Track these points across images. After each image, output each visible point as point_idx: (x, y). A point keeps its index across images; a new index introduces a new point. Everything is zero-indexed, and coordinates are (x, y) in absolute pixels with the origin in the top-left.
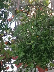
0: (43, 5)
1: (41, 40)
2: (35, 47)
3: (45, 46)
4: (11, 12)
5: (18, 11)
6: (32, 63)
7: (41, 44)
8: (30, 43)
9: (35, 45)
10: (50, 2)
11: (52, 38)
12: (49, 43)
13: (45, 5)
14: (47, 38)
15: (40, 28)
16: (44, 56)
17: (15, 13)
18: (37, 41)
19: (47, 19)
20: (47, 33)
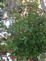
0: (34, 6)
1: (32, 36)
2: (27, 42)
3: (36, 41)
4: (6, 12)
5: (12, 11)
6: (24, 56)
7: (32, 39)
8: (23, 39)
9: (27, 40)
10: (40, 3)
11: (42, 34)
12: (39, 38)
13: (35, 6)
14: (37, 34)
15: (31, 26)
16: (35, 50)
17: (9, 13)
18: (29, 37)
19: (37, 18)
20: (37, 30)
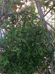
3: (31, 53)
6: (17, 72)
7: (26, 51)
8: (15, 51)
12: (35, 50)
14: (33, 45)
16: (30, 64)
18: (23, 49)
20: (33, 40)
